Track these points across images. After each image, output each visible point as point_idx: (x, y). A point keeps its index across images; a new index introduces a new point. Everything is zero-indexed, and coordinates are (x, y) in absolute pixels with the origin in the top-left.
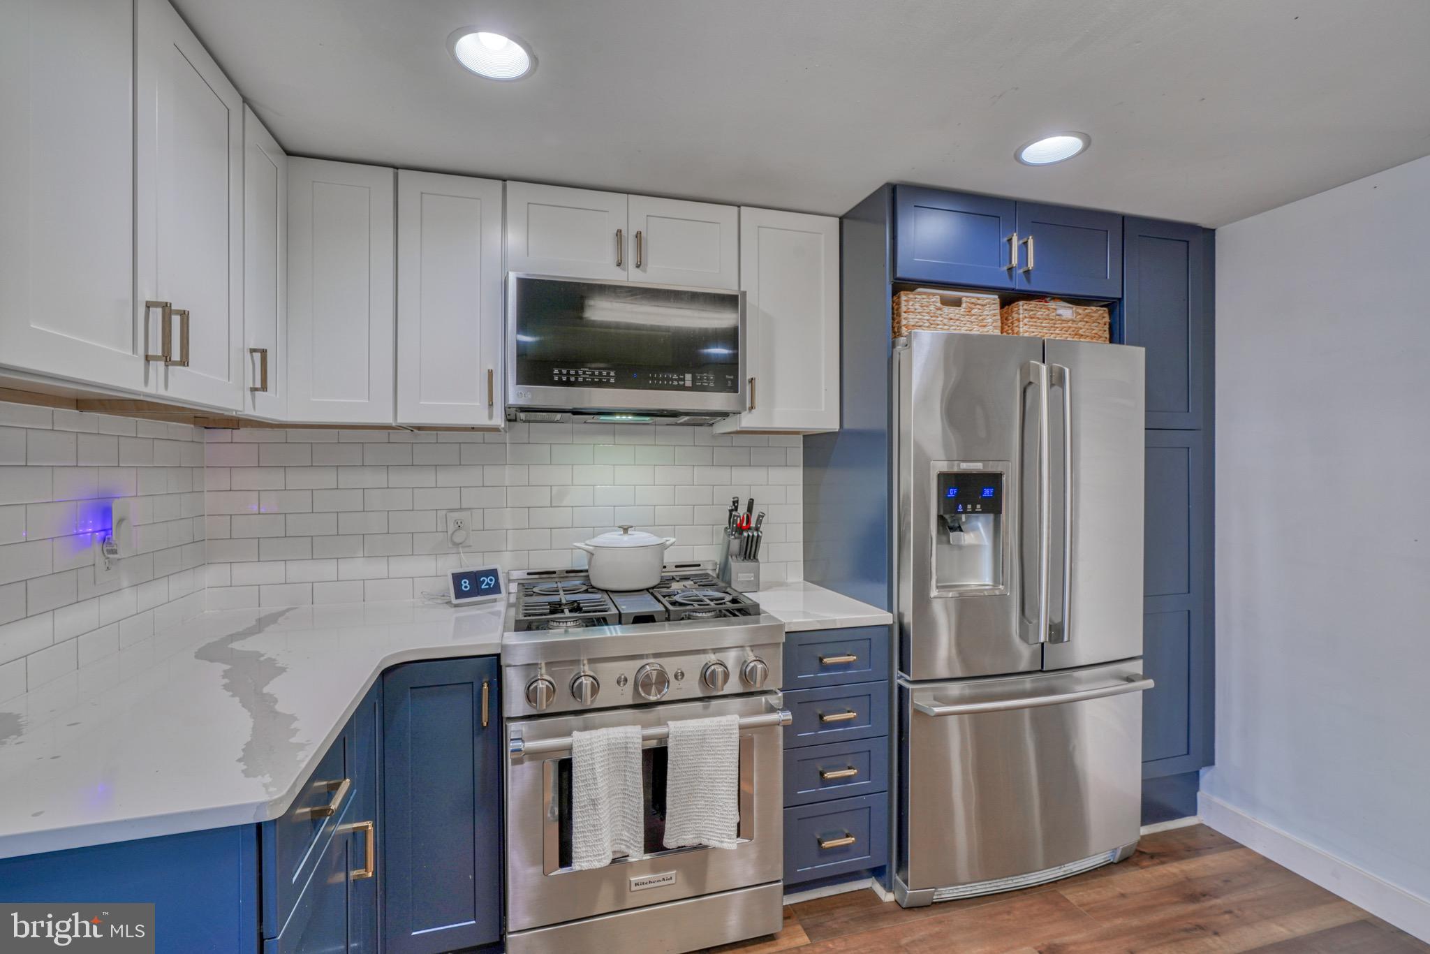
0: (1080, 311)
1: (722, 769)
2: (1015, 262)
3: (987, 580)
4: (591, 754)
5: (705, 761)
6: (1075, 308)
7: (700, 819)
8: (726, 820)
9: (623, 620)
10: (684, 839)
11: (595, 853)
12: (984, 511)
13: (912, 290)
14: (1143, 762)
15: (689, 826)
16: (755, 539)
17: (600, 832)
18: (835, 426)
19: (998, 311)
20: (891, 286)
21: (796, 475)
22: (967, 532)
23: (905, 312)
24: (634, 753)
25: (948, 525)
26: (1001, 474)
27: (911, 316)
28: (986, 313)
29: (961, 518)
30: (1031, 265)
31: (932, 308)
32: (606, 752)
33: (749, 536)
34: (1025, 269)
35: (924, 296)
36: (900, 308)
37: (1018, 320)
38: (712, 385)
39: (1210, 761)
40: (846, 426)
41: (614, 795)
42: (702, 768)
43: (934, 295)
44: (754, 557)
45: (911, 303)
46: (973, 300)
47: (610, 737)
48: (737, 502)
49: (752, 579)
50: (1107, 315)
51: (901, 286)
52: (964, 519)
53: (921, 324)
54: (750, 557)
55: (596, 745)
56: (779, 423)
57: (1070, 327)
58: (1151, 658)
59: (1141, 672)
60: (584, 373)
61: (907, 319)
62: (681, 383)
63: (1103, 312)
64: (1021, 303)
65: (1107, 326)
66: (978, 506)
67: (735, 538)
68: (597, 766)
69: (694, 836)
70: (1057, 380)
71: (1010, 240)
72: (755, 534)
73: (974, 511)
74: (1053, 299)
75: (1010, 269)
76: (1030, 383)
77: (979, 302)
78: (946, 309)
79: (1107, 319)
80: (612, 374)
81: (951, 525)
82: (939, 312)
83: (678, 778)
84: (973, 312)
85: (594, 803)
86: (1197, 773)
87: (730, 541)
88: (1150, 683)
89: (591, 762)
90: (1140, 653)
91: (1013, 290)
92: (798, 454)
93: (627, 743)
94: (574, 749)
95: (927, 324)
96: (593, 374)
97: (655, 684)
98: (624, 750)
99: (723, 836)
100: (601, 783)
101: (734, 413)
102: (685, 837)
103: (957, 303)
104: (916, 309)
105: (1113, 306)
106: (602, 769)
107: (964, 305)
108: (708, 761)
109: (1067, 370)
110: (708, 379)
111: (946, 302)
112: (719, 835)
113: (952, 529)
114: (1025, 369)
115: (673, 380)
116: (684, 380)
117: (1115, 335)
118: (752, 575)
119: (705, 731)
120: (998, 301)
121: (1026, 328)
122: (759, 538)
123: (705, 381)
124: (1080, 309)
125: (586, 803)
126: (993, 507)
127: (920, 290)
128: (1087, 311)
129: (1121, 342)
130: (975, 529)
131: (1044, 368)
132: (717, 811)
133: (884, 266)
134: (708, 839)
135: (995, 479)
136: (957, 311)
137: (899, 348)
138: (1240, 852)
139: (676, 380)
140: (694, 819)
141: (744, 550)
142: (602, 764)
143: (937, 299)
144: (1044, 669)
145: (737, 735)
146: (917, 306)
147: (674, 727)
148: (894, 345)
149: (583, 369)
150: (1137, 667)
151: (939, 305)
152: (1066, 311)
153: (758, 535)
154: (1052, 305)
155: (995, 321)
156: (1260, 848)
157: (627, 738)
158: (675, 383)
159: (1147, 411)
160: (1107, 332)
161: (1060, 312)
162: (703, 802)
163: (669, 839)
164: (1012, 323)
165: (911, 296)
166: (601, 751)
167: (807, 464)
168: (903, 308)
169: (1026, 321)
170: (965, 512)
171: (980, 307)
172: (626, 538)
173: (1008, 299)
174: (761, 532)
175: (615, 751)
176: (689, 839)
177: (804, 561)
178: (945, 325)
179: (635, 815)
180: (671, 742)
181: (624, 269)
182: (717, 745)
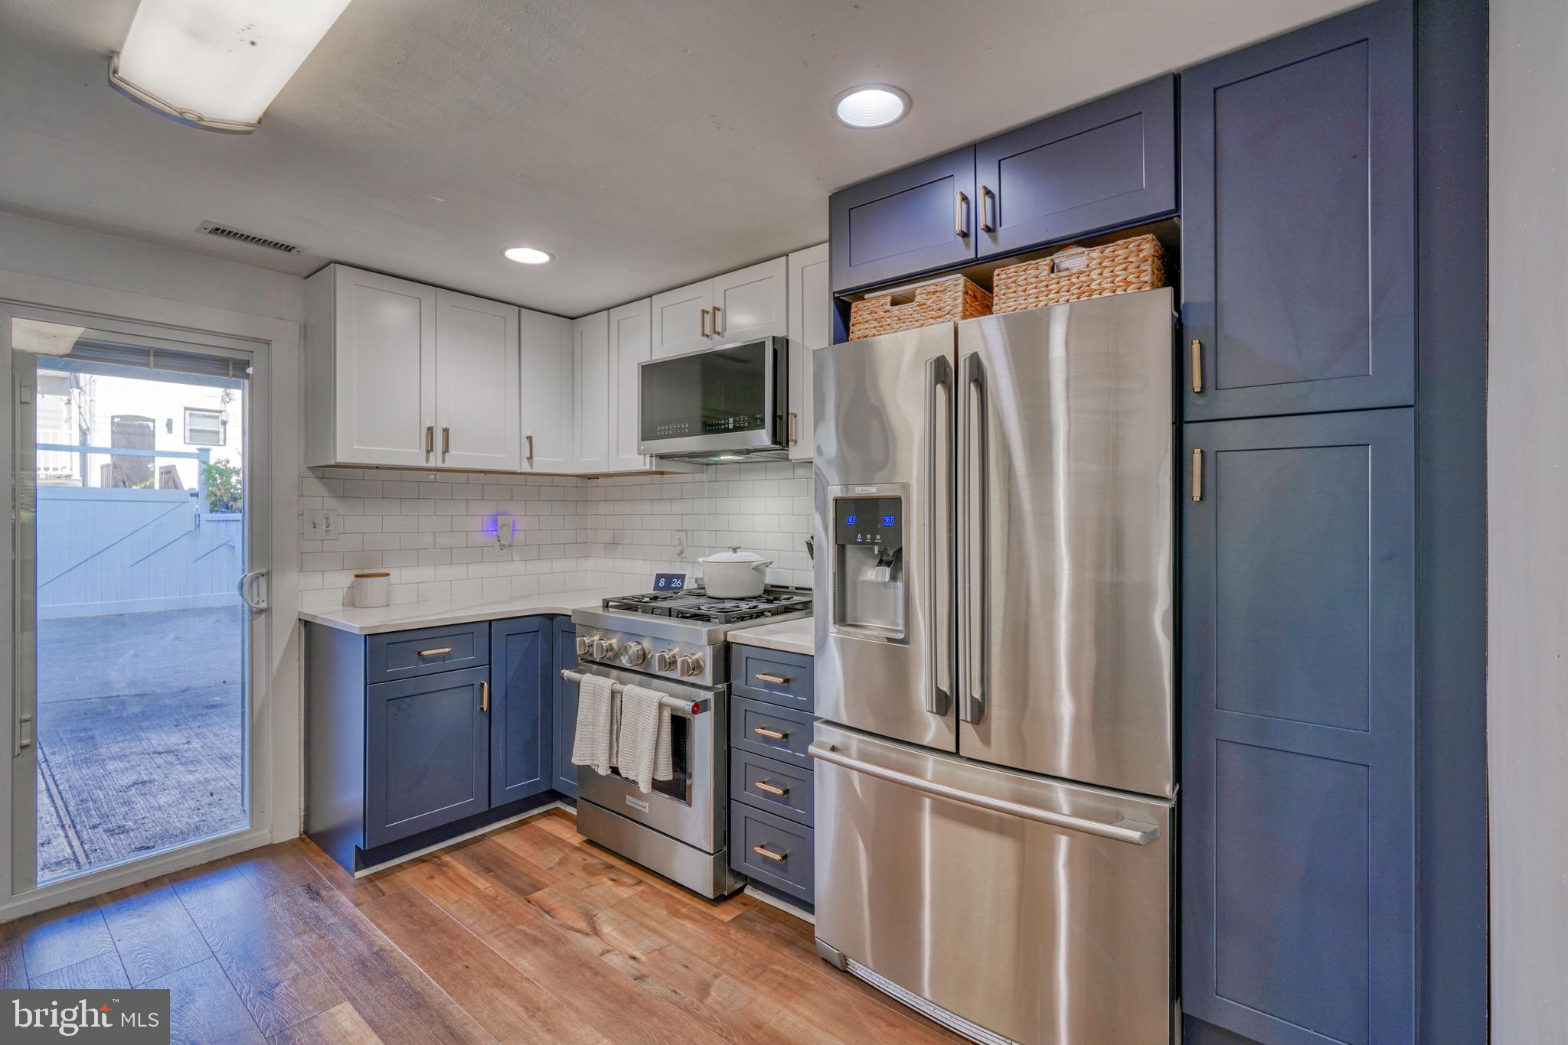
6: (1089, 251)
19: (960, 294)
26: (904, 499)
28: (944, 299)
34: (984, 228)
35: (874, 302)
38: (746, 425)
46: (932, 288)
53: (867, 333)
62: (726, 426)
66: (878, 537)
73: (873, 542)
75: (965, 236)
77: (940, 287)
78: (898, 309)
80: (687, 425)
82: (887, 315)
84: (930, 303)
96: (677, 427)
103: (908, 299)
110: (744, 420)
111: (900, 300)
115: (721, 425)
116: (728, 423)
120: (962, 280)
123: (742, 422)
124: (1096, 253)
127: (868, 296)
135: (897, 503)
136: (912, 308)
139: (723, 424)
143: (887, 300)
146: (866, 315)
151: (888, 307)
152: (1077, 261)
155: (955, 306)
158: (723, 427)
161: (1066, 264)
165: (860, 306)
168: (853, 321)
170: (864, 542)
171: (938, 294)
181: (710, 339)
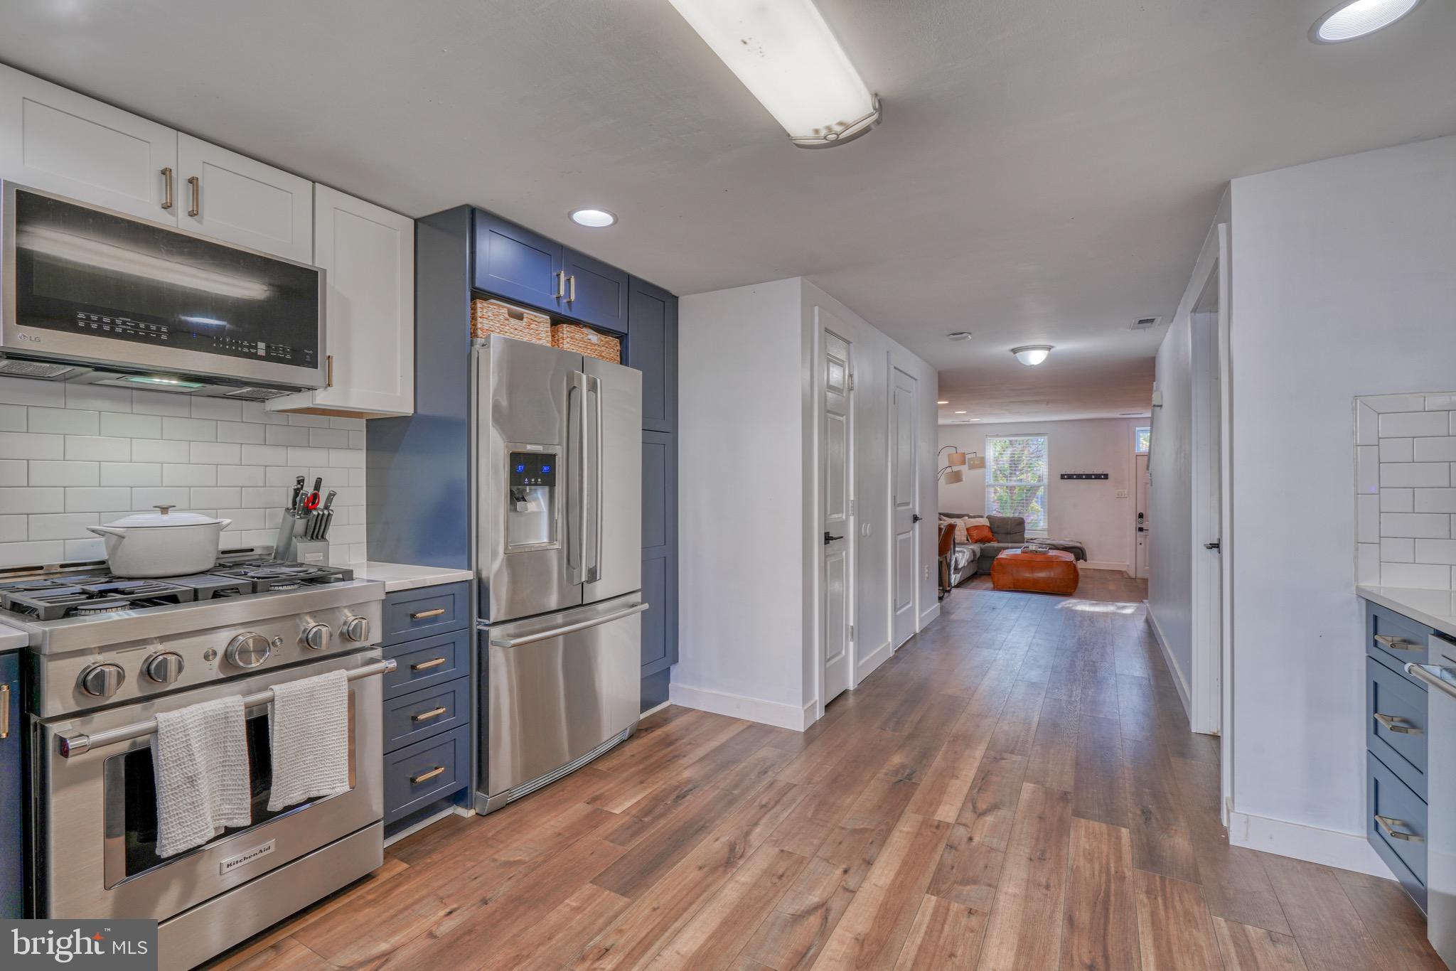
0: (603, 339)
1: (332, 720)
2: (562, 293)
3: (545, 539)
4: (184, 731)
5: (313, 716)
6: (599, 335)
7: (309, 774)
8: (338, 767)
9: (200, 596)
10: (291, 798)
11: (196, 831)
12: (543, 484)
13: (486, 300)
14: (642, 666)
15: (296, 784)
16: (325, 518)
17: (201, 808)
18: (409, 411)
19: (549, 329)
20: (470, 293)
21: (358, 459)
22: (530, 502)
23: (480, 317)
24: (237, 721)
25: (516, 497)
26: (555, 455)
27: (485, 321)
28: (540, 329)
29: (526, 490)
30: (573, 298)
31: (501, 317)
32: (203, 726)
33: (319, 514)
34: (568, 300)
35: (495, 307)
36: (476, 313)
37: (563, 338)
38: (288, 357)
39: (676, 661)
40: (419, 411)
41: (211, 770)
42: (310, 724)
43: (503, 307)
44: (322, 537)
45: (485, 311)
46: (532, 317)
47: (206, 710)
48: (303, 481)
49: (321, 558)
50: (618, 344)
51: (479, 294)
52: (528, 491)
53: (493, 329)
54: (317, 537)
55: (190, 721)
56: (355, 403)
57: (596, 349)
58: (646, 591)
59: (640, 600)
60: (124, 323)
61: (483, 324)
62: (253, 351)
63: (616, 341)
64: (565, 325)
65: (619, 352)
66: (539, 480)
67: (301, 518)
68: (193, 742)
69: (302, 792)
70: (593, 387)
71: (558, 275)
72: (326, 512)
73: (536, 484)
74: (585, 326)
75: (558, 298)
76: (574, 387)
77: (536, 319)
78: (513, 321)
79: (619, 348)
80: (164, 329)
81: (517, 496)
82: (507, 322)
83: (285, 739)
84: (532, 326)
85: (192, 780)
86: (669, 668)
87: (295, 521)
88: (646, 606)
89: (184, 739)
90: (639, 587)
91: (560, 314)
92: (361, 438)
93: (228, 713)
94: (160, 730)
95: (498, 331)
96: (137, 326)
97: (254, 651)
98: (224, 721)
99: (335, 782)
100: (199, 758)
101: (309, 389)
102: (292, 795)
103: (520, 317)
104: (489, 316)
105: (622, 338)
106: (200, 743)
107: (525, 320)
108: (316, 715)
109: (599, 381)
110: (284, 350)
111: (513, 315)
112: (330, 783)
113: (518, 500)
114: (571, 377)
115: (242, 346)
116: (256, 347)
117: (624, 360)
118: (322, 554)
119: (313, 687)
120: (549, 321)
121: (568, 345)
122: (330, 517)
123: (281, 352)
124: (603, 337)
125: (180, 783)
126: (549, 481)
127: (492, 301)
128: (607, 339)
129: (627, 365)
130: (536, 499)
131: (584, 377)
132: (328, 761)
133: (465, 274)
134: (318, 790)
135: (550, 459)
136: (520, 324)
137: (477, 347)
138: (693, 713)
139: (246, 347)
140: (302, 776)
141: (312, 530)
142: (199, 739)
143: (505, 311)
144: (584, 603)
145: (346, 687)
146: (490, 314)
147: (279, 690)
148: (472, 344)
149: (124, 319)
150: (637, 597)
151: (507, 316)
152: (594, 337)
153: (329, 514)
154: (585, 330)
155: (547, 336)
156: (703, 707)
157: (228, 707)
158: (246, 350)
159: (643, 417)
160: (619, 357)
161: (590, 337)
162: (311, 757)
163: (275, 801)
164: (558, 340)
165: (485, 305)
166: (196, 726)
167: (370, 448)
168: (479, 314)
169: (568, 340)
170: (530, 484)
171: (536, 323)
172: (165, 517)
173: (557, 320)
174: (332, 511)
175: (213, 724)
176: (297, 796)
177: (367, 542)
178: (511, 333)
179: (241, 782)
180: (277, 704)
181: (173, 214)
182: (325, 699)
